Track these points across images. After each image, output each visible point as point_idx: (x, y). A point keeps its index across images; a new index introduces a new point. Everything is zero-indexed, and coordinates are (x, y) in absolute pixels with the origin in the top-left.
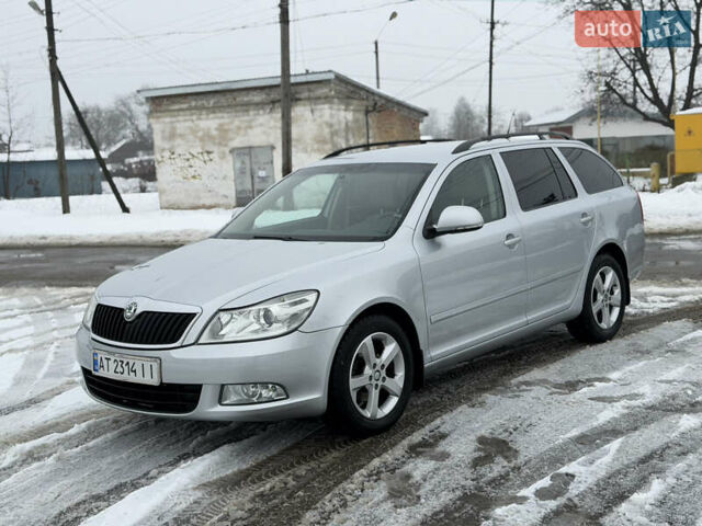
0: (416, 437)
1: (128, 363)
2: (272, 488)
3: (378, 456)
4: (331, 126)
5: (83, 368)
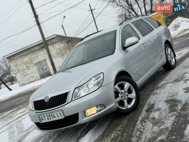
0: (146, 108)
1: (52, 115)
2: (114, 136)
3: (139, 116)
4: (59, 49)
5: (35, 123)
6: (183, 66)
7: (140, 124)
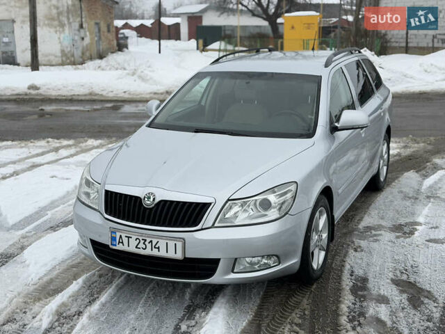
1: (151, 241)
5: (91, 240)
6: (402, 192)
7: (349, 325)
